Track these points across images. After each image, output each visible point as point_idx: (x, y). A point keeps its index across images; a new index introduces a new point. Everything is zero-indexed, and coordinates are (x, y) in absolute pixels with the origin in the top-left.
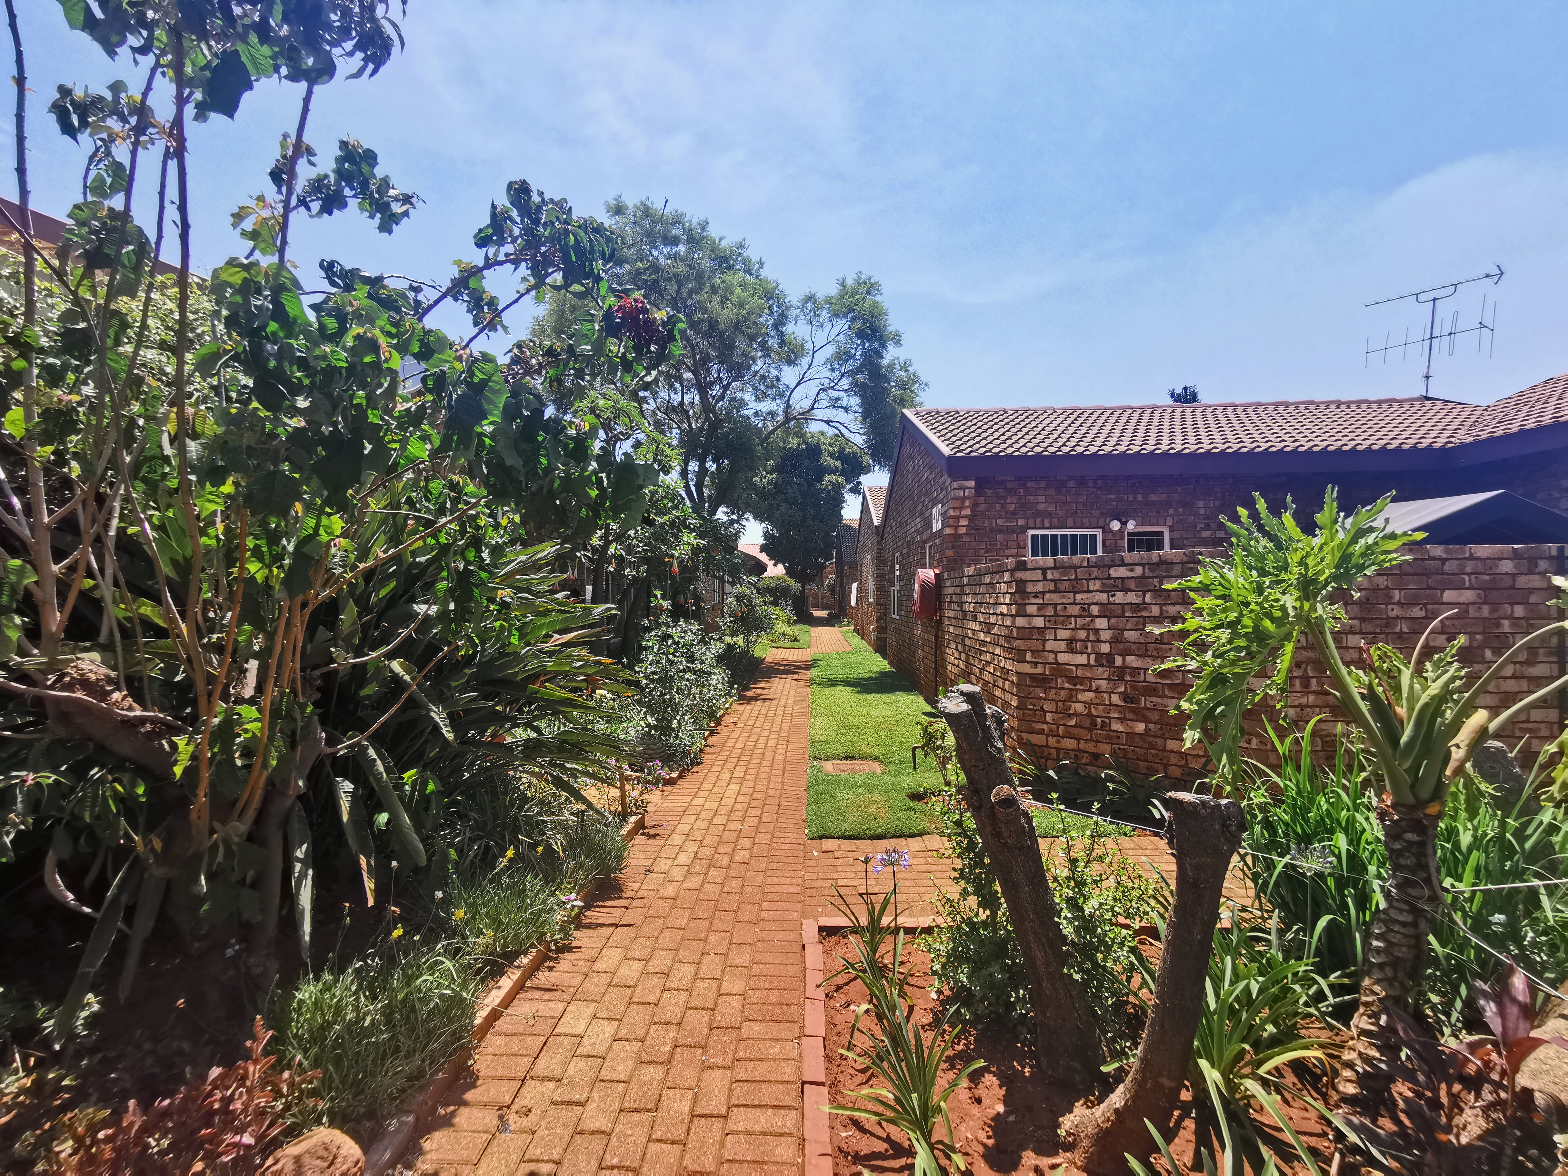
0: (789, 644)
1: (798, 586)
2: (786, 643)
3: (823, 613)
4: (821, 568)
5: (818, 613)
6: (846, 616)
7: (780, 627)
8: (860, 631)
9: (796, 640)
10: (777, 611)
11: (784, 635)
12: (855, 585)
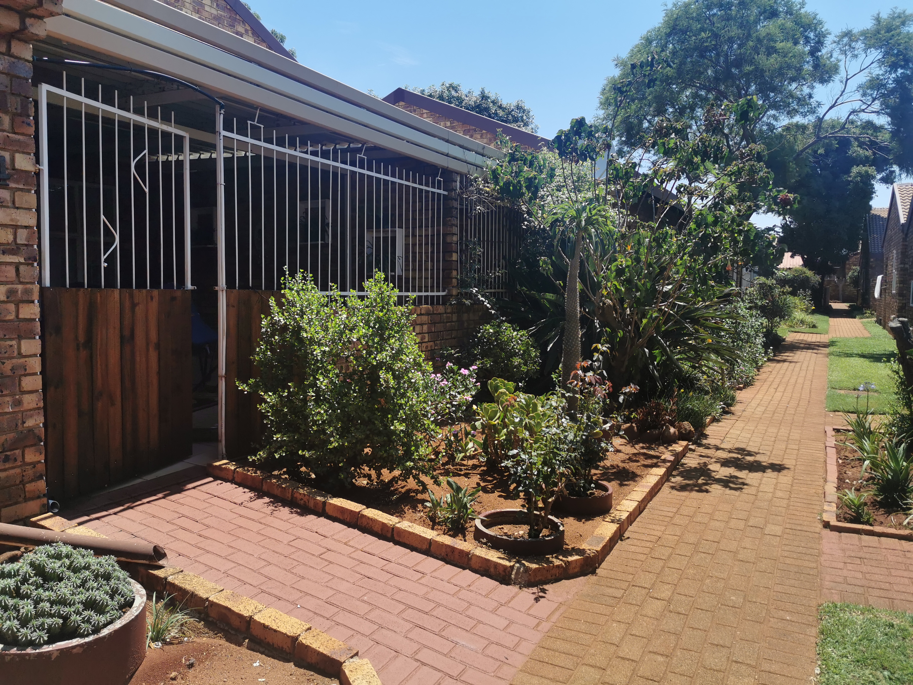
0: (808, 330)
1: (818, 278)
2: (803, 328)
3: (844, 306)
4: (843, 261)
5: (836, 306)
6: (868, 308)
7: (798, 315)
8: (882, 322)
9: (814, 326)
10: (796, 300)
11: (802, 322)
12: (879, 278)
